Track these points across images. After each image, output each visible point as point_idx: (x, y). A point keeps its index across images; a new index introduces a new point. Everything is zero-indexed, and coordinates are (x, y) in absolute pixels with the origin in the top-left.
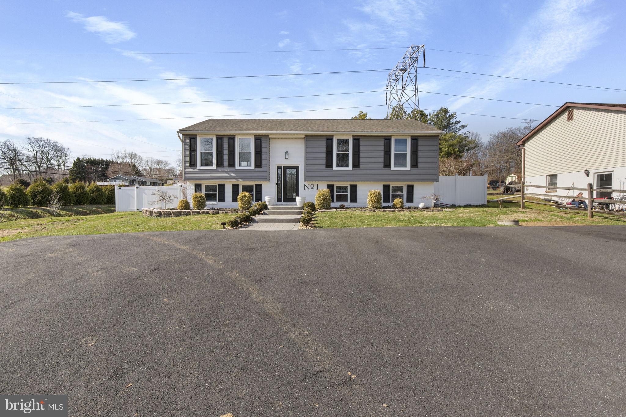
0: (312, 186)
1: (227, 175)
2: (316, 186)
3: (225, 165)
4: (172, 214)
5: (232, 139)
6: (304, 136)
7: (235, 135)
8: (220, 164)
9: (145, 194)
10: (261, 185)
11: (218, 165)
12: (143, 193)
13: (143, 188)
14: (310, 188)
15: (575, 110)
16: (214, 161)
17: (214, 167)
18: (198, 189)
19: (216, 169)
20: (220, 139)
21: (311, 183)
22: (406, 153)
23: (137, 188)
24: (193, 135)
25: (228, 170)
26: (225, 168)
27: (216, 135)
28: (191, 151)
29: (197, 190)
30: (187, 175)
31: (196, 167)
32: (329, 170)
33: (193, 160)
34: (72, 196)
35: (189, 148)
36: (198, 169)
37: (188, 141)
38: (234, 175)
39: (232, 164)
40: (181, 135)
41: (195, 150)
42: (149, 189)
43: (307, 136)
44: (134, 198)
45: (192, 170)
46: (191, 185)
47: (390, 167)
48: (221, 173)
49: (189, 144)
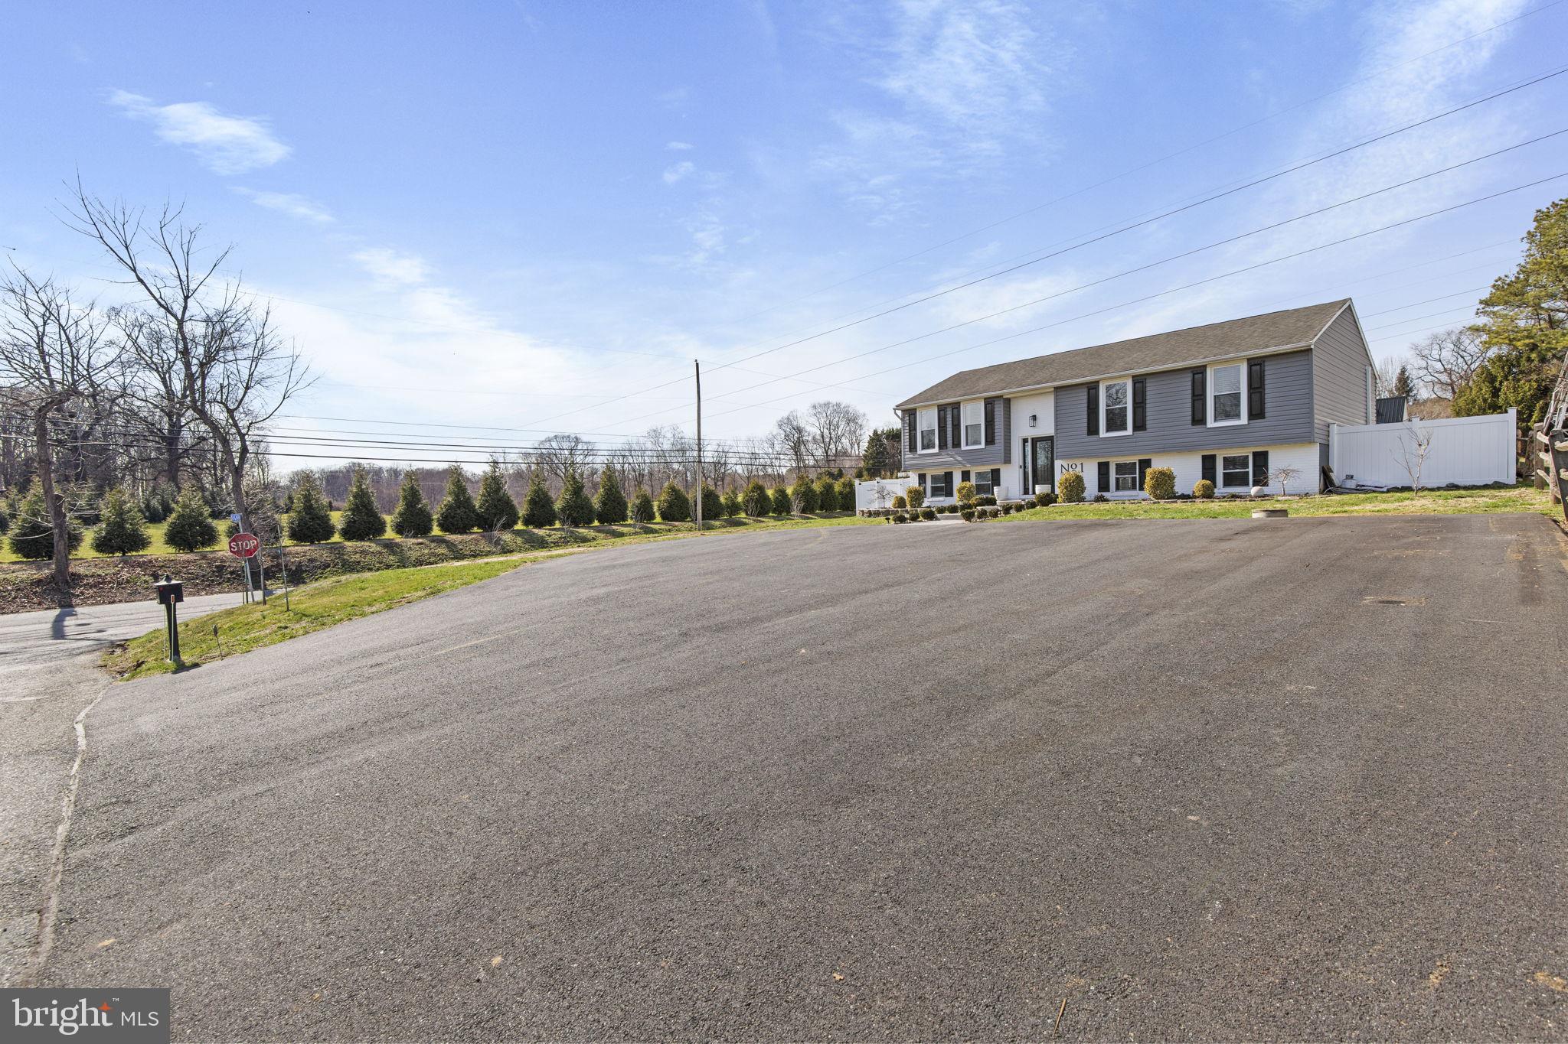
0: (1074, 466)
1: (952, 459)
2: (1079, 467)
3: (948, 446)
5: (956, 408)
6: (1053, 389)
7: (960, 403)
8: (943, 445)
10: (999, 469)
11: (940, 447)
14: (1070, 469)
16: (936, 441)
17: (936, 450)
18: (923, 481)
19: (938, 451)
20: (942, 410)
21: (1070, 462)
22: (1240, 393)
24: (911, 410)
25: (953, 451)
26: (949, 449)
27: (938, 406)
28: (910, 431)
29: (921, 482)
30: (907, 463)
31: (917, 451)
32: (1093, 438)
33: (913, 443)
34: (837, 498)
35: (908, 428)
36: (920, 453)
38: (959, 459)
39: (957, 444)
40: (899, 413)
41: (915, 430)
43: (1057, 389)
45: (911, 456)
46: (915, 476)
47: (1205, 424)
48: (945, 458)
49: (908, 421)
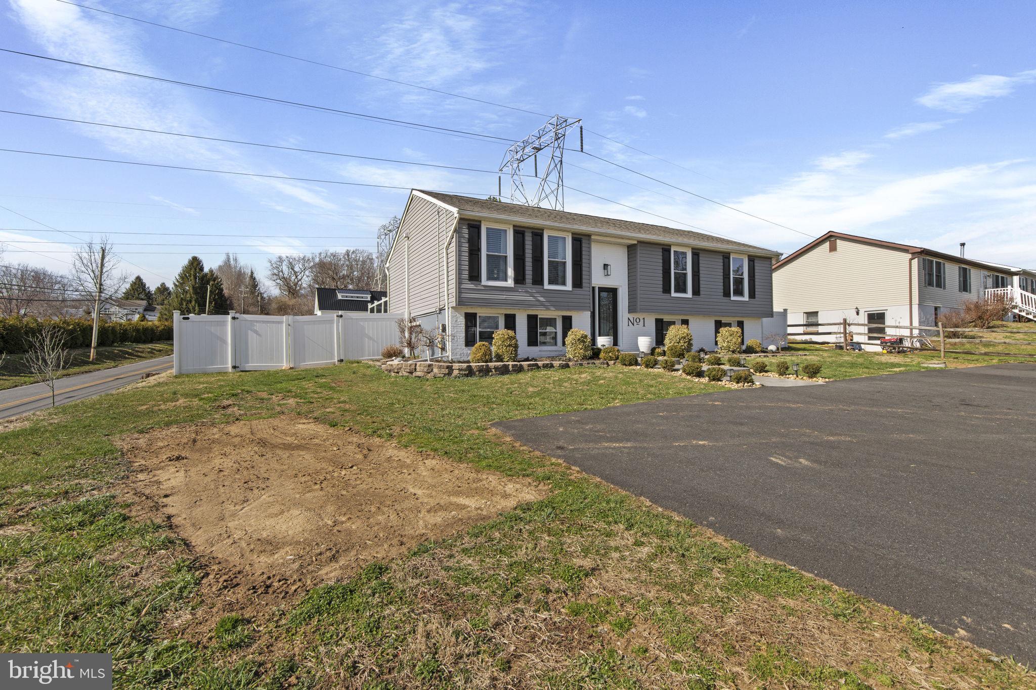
0: (638, 320)
1: (531, 298)
2: (642, 321)
3: (527, 281)
4: (493, 370)
5: (538, 234)
7: (543, 230)
8: (520, 279)
9: (256, 332)
10: (570, 317)
11: (516, 281)
12: (249, 331)
13: (249, 319)
14: (635, 323)
15: (838, 241)
16: (510, 272)
17: (510, 283)
18: (472, 323)
19: (513, 286)
20: (519, 232)
21: (635, 316)
22: (743, 278)
23: (234, 318)
24: (474, 220)
25: (534, 289)
26: (527, 285)
27: (514, 226)
28: (470, 250)
29: (469, 324)
30: (464, 295)
31: (481, 281)
32: (666, 296)
33: (475, 268)
35: (467, 245)
36: (484, 286)
37: (465, 231)
38: (542, 299)
39: (537, 279)
41: (479, 249)
42: (264, 322)
43: (640, 243)
44: (225, 342)
45: (472, 286)
46: (458, 315)
47: (730, 297)
48: (521, 295)
49: (467, 236)
